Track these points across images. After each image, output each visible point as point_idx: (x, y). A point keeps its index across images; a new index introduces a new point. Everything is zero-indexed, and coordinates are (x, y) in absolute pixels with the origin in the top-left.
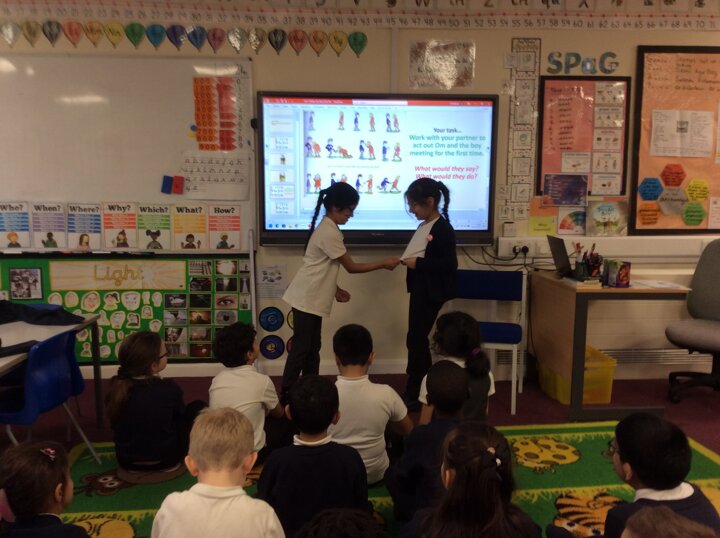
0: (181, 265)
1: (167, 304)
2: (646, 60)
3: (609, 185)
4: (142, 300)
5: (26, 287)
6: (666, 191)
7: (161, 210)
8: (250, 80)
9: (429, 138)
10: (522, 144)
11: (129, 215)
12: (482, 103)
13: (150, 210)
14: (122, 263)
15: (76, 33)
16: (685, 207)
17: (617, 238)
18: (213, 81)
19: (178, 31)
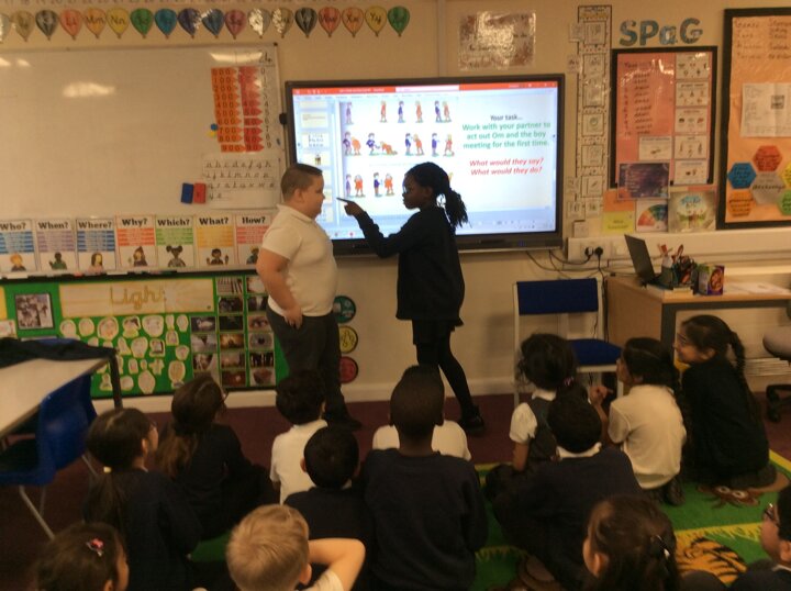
0: (207, 283)
1: (194, 327)
2: (734, 26)
3: (694, 173)
4: (165, 325)
5: (34, 314)
6: (760, 177)
7: (182, 222)
8: (277, 67)
9: (485, 128)
10: (592, 128)
11: (146, 229)
12: (545, 84)
13: (169, 223)
14: (140, 285)
15: (75, 23)
16: (782, 195)
17: (704, 233)
18: (234, 71)
19: (192, 15)
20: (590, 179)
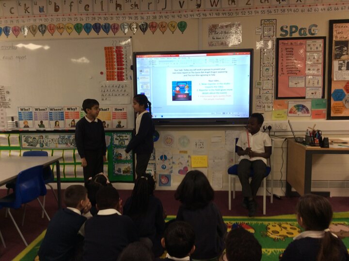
2: (334, 27)
3: (315, 94)
6: (348, 96)
8: (131, 46)
10: (267, 73)
11: (76, 112)
12: (245, 53)
15: (53, 29)
17: (320, 121)
18: (114, 48)
19: (98, 26)
20: (266, 95)
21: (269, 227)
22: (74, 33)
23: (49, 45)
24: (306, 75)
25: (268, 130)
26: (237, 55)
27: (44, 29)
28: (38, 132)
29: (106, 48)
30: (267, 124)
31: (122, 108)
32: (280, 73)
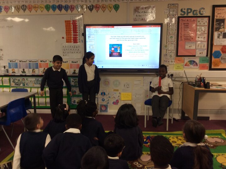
3: (202, 53)
6: (223, 55)
10: (171, 39)
12: (157, 26)
15: (31, 8)
18: (71, 21)
19: (61, 6)
20: (171, 54)
21: (170, 138)
22: (45, 11)
23: (28, 18)
24: (196, 41)
25: (171, 77)
26: (152, 27)
27: (25, 8)
28: (21, 76)
29: (66, 21)
30: (170, 73)
31: (76, 61)
32: (179, 40)
